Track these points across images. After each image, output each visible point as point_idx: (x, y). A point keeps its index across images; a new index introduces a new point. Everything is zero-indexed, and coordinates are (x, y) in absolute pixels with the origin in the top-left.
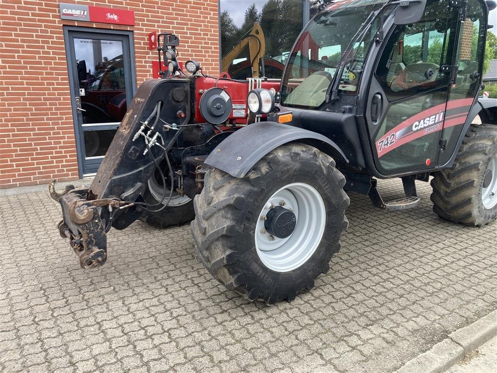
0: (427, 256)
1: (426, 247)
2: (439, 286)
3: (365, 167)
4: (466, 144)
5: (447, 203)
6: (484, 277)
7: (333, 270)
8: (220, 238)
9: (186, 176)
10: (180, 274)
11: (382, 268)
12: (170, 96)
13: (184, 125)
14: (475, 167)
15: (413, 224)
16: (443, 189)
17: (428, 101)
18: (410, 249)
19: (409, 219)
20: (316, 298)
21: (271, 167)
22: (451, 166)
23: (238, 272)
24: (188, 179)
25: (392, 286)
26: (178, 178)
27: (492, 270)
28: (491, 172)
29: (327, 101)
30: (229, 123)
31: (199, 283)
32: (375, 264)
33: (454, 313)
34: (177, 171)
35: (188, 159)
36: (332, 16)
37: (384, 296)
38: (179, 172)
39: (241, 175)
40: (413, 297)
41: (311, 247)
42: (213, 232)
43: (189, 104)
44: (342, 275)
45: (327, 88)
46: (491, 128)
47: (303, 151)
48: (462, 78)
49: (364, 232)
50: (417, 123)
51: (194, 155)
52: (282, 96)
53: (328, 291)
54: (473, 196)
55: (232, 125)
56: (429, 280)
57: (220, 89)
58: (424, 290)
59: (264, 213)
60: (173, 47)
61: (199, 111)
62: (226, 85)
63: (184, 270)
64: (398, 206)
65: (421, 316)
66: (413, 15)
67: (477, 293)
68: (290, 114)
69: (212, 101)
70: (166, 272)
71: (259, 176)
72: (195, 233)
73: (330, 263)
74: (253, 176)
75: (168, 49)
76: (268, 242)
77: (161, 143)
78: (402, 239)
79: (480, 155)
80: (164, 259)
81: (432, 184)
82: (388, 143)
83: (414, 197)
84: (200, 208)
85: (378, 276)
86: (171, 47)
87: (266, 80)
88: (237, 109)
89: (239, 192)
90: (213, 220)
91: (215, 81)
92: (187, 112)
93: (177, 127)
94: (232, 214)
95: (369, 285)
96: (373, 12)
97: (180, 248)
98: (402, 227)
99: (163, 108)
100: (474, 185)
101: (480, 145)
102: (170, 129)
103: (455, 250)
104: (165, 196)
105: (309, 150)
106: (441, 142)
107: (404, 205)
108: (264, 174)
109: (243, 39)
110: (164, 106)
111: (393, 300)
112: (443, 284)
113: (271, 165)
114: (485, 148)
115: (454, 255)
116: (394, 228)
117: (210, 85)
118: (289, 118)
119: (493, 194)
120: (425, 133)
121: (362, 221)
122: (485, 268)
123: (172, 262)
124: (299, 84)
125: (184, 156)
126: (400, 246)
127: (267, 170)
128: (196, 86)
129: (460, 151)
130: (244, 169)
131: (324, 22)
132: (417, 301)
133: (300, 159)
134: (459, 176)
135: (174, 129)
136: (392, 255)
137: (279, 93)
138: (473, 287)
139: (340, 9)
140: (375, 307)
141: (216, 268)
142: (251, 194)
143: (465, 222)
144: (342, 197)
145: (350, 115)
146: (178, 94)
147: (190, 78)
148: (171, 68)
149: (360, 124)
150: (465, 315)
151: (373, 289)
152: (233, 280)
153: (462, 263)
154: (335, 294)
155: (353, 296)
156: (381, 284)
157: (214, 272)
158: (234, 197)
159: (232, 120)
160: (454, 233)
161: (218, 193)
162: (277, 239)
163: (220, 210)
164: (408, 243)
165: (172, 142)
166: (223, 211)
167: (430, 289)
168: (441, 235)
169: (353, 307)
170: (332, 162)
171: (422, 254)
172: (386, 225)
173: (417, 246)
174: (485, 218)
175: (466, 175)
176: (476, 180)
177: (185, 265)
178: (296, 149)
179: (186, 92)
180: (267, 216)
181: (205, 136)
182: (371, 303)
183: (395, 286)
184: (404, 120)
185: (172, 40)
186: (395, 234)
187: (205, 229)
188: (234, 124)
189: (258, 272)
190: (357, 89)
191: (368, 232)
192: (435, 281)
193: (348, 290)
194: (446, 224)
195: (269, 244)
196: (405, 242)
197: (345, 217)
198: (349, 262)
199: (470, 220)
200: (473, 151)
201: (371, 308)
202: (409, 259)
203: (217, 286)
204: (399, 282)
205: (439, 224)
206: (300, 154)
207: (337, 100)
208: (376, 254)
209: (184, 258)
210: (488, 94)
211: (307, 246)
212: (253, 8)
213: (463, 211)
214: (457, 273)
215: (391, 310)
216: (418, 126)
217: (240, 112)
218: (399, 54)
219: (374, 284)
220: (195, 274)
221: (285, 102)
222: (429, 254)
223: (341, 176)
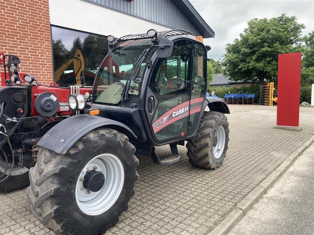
0: (187, 191)
1: (186, 185)
2: (194, 209)
3: (147, 140)
4: (202, 122)
5: (196, 157)
6: (217, 200)
7: (131, 208)
8: (49, 198)
9: (26, 153)
10: (20, 227)
11: (161, 202)
12: (12, 98)
13: (23, 118)
14: (208, 135)
15: (178, 171)
16: (193, 149)
17: (181, 99)
18: (177, 188)
19: (176, 168)
20: (120, 229)
21: (85, 145)
22: (195, 136)
23: (63, 221)
24: (27, 155)
25: (167, 213)
26: (19, 154)
27: (222, 195)
28: (217, 137)
29: (122, 101)
30: (58, 115)
31: (34, 232)
32: (157, 200)
33: (203, 225)
34: (18, 150)
35: (27, 141)
36: (123, 50)
37: (163, 221)
38: (20, 151)
39: (63, 152)
40: (180, 219)
41: (116, 195)
42: (44, 194)
43: (27, 103)
44: (137, 210)
45: (121, 93)
46: (214, 114)
47: (107, 133)
48: (197, 87)
49: (150, 179)
50: (175, 112)
51: (32, 138)
52: (94, 97)
53: (128, 223)
54: (209, 152)
55: (59, 116)
56: (189, 206)
57: (50, 93)
58: (186, 213)
59: (82, 176)
60: (16, 65)
61: (34, 108)
62: (54, 90)
63: (23, 224)
64: (168, 162)
65: (185, 231)
66: (167, 53)
67: (215, 211)
68: (98, 110)
69: (44, 101)
70: (9, 227)
71: (77, 151)
72: (30, 196)
73: (129, 203)
74: (72, 152)
75: (11, 65)
76: (86, 195)
77: (4, 132)
78: (172, 182)
79: (210, 128)
80: (7, 217)
81: (187, 146)
82: (159, 124)
83: (177, 155)
84: (34, 177)
85: (159, 208)
86: (13, 65)
87: (83, 87)
88: (63, 106)
89: (63, 164)
90: (44, 186)
91: (46, 88)
92: (25, 109)
93: (17, 120)
94: (58, 180)
95: (154, 215)
96: (145, 50)
97: (20, 207)
98: (172, 174)
99: (5, 107)
100: (209, 146)
101: (210, 123)
102: (11, 121)
103: (202, 185)
104: (7, 168)
105: (111, 132)
106: (189, 123)
107: (172, 161)
108: (81, 150)
109: (69, 59)
110: (6, 106)
111: (168, 222)
112: (196, 208)
113: (86, 144)
114: (212, 125)
115: (201, 189)
116: (167, 175)
117: (42, 91)
118: (97, 112)
119: (219, 150)
120: (180, 118)
121: (150, 172)
122: (218, 194)
123: (13, 218)
124: (105, 89)
125: (24, 139)
126: (171, 186)
127: (83, 147)
128: (32, 91)
129: (199, 127)
130: (66, 147)
131: (118, 53)
132: (182, 221)
133: (105, 138)
134: (200, 141)
135: (14, 121)
136: (167, 192)
137: (91, 95)
138: (212, 207)
139: (127, 46)
140: (157, 229)
141: (46, 220)
142: (72, 164)
143: (206, 167)
144: (134, 160)
145: (136, 109)
146: (18, 97)
147: (28, 86)
148: (13, 79)
149: (142, 114)
150: (209, 226)
151: (156, 217)
152: (60, 227)
153: (206, 193)
154: (132, 225)
155: (144, 224)
156: (161, 213)
157: (45, 223)
158: (59, 168)
159: (59, 113)
160: (201, 175)
161: (47, 166)
162: (92, 193)
163: (49, 177)
164: (176, 184)
165: (13, 130)
166: (51, 178)
167: (189, 212)
168: (194, 176)
169: (144, 231)
170: (126, 139)
171: (184, 190)
172: (163, 174)
173: (181, 185)
174: (216, 164)
175: (204, 140)
176: (209, 143)
177: (24, 220)
178: (102, 132)
179: (24, 96)
180: (85, 178)
181: (41, 124)
182: (155, 227)
183: (169, 213)
184: (168, 111)
185: (15, 60)
186: (169, 179)
187: (38, 192)
188: (61, 116)
189: (79, 218)
190: (139, 94)
191: (153, 179)
192: (192, 206)
193: (141, 220)
194: (197, 169)
195: (87, 197)
196: (175, 183)
197: (137, 172)
198: (141, 201)
199: (209, 166)
200: (206, 127)
201: (155, 231)
202: (177, 194)
203: (48, 232)
204: (171, 210)
205: (193, 170)
206: (105, 135)
207: (128, 100)
208: (158, 193)
209: (23, 214)
210: (214, 93)
211: (113, 195)
212: (79, 39)
213: (204, 161)
214: (204, 199)
215: (167, 229)
216: (176, 114)
217: (66, 108)
218: (164, 72)
219: (157, 214)
220: (32, 225)
221: (96, 101)
222: (188, 189)
223: (133, 146)
